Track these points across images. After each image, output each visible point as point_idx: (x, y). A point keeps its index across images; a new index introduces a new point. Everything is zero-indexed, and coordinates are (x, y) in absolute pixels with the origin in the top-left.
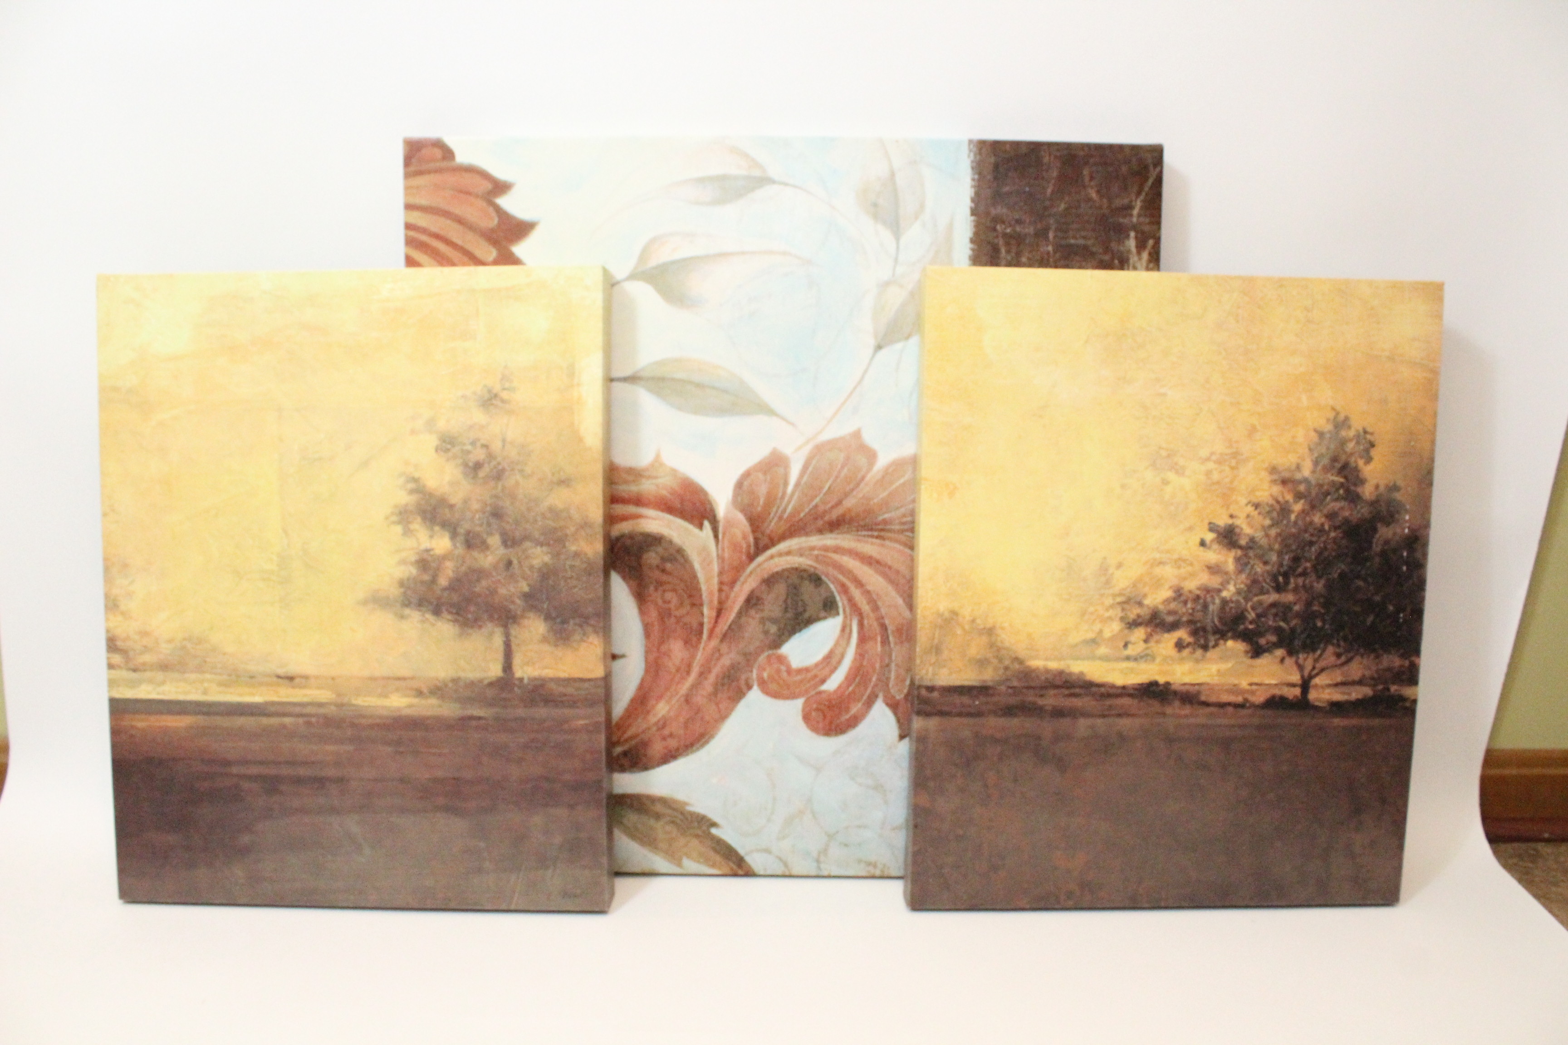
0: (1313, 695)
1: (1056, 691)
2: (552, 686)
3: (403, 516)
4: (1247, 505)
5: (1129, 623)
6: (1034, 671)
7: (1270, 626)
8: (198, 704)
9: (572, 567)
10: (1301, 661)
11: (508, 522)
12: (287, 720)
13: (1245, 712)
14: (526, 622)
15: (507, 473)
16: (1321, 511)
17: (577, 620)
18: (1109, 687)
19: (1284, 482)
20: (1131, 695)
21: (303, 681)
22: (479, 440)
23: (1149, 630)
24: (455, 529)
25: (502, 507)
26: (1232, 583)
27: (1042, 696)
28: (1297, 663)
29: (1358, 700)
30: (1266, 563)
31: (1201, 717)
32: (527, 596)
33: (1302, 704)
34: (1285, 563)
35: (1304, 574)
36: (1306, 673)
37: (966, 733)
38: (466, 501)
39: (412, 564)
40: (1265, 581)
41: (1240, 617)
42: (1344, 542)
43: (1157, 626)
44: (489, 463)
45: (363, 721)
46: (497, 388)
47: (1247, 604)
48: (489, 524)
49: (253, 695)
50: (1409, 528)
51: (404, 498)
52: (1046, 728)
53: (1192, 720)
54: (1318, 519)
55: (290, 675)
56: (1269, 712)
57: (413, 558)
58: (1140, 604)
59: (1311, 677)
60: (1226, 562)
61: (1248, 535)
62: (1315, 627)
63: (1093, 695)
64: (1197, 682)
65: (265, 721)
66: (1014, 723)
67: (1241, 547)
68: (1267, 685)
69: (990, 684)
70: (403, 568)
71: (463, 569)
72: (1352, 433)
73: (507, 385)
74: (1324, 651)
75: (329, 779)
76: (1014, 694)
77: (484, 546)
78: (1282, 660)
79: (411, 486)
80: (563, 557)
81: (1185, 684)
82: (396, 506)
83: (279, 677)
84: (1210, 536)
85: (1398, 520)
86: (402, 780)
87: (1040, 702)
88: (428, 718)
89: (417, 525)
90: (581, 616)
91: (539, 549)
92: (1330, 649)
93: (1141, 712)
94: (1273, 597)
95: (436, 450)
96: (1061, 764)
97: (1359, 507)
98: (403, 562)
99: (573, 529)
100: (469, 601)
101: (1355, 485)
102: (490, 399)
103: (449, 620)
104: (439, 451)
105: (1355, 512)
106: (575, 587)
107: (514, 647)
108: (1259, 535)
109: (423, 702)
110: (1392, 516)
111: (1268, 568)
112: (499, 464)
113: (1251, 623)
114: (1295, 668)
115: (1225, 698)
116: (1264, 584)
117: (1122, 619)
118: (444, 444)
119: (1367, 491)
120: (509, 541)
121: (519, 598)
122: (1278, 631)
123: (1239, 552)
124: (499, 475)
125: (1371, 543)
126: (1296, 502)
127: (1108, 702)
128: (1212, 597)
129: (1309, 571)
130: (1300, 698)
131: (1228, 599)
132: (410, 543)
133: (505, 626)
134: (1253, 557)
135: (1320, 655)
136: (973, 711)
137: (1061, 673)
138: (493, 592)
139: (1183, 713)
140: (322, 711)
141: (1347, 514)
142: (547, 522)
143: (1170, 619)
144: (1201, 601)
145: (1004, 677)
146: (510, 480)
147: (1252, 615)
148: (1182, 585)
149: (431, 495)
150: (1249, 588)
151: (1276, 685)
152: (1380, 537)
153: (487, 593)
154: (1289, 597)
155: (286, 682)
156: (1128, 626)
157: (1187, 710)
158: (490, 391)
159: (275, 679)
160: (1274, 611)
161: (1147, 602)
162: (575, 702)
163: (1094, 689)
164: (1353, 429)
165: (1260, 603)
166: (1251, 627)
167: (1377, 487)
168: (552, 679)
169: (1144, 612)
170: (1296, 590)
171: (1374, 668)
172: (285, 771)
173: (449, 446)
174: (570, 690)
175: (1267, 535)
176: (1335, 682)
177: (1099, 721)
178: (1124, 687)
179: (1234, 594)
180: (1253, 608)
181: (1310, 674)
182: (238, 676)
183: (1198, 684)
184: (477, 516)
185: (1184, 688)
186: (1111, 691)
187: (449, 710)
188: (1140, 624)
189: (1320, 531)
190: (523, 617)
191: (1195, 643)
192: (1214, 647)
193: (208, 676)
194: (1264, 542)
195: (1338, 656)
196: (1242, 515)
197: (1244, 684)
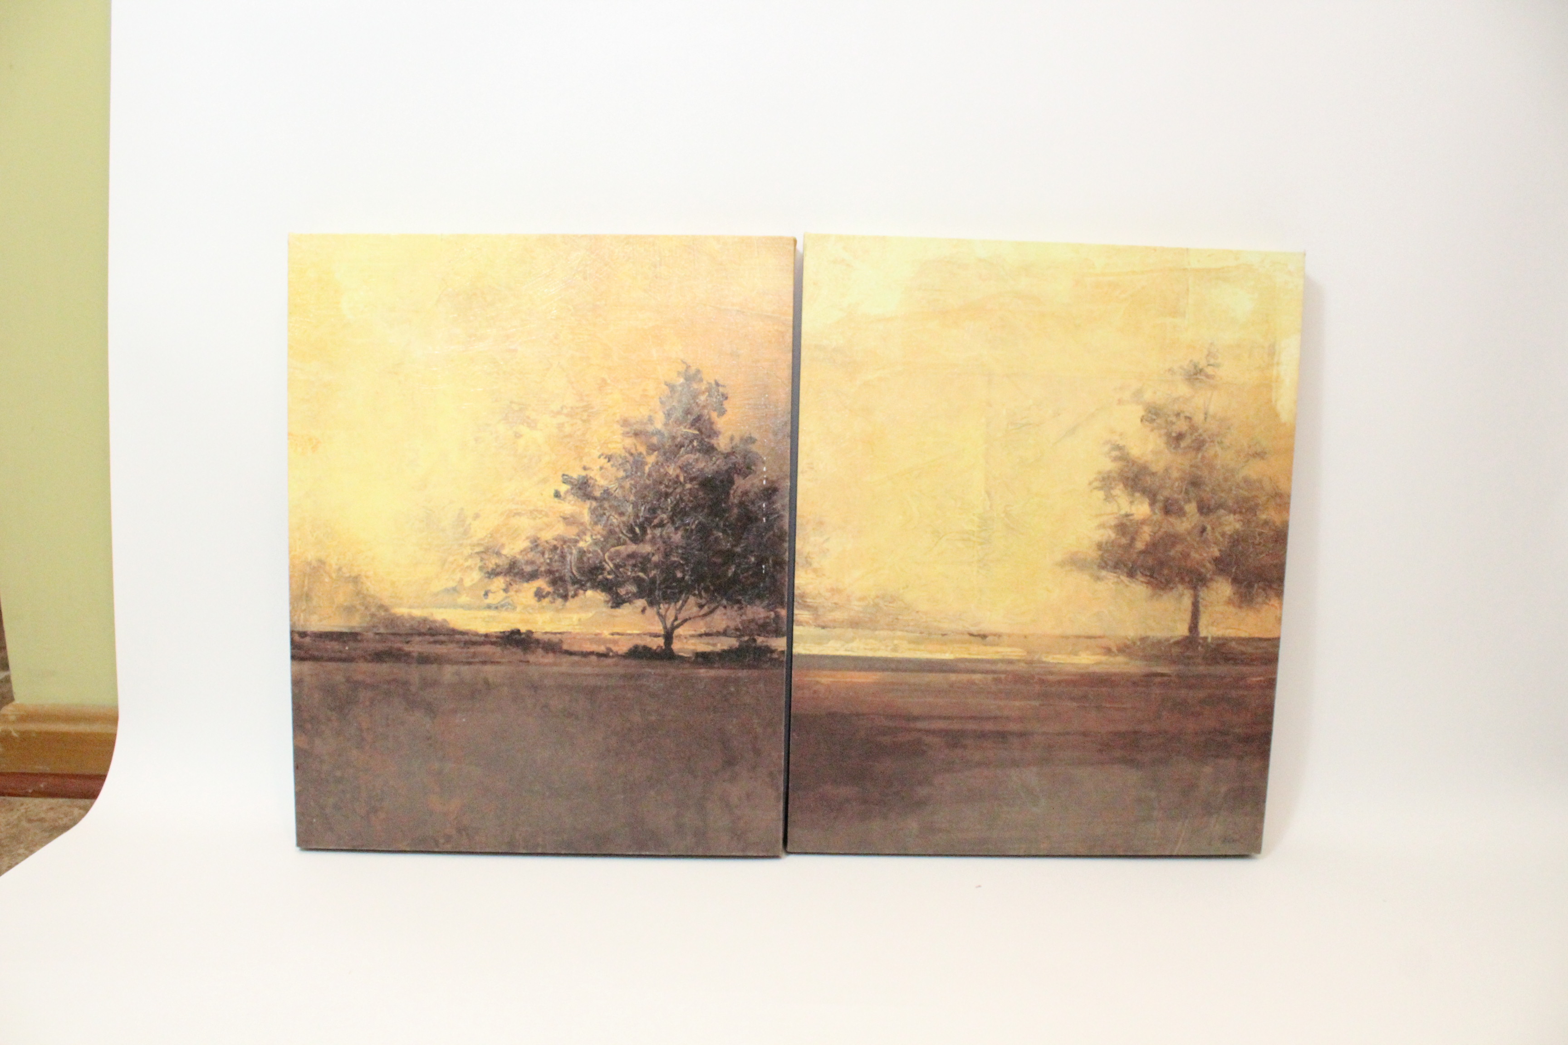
0: (676, 646)
1: (420, 638)
2: (1233, 644)
3: (1106, 482)
4: (599, 457)
5: (488, 573)
6: (398, 618)
7: (629, 578)
8: (886, 660)
9: (1260, 534)
10: (662, 611)
11: (1205, 491)
12: (977, 677)
13: (609, 661)
14: (1214, 585)
15: (1207, 445)
16: (675, 463)
17: (1261, 584)
18: (472, 635)
19: (636, 434)
20: (493, 643)
21: (996, 638)
22: (1184, 412)
23: (508, 579)
24: (1155, 495)
25: (1201, 477)
26: (589, 534)
27: (407, 642)
28: (659, 614)
29: (724, 651)
30: (622, 514)
31: (565, 665)
32: (1217, 561)
33: (667, 655)
34: (641, 514)
35: (661, 525)
36: (669, 625)
37: (339, 678)
38: (1166, 470)
39: (1110, 527)
40: (622, 533)
41: (597, 569)
42: (701, 494)
43: (516, 574)
44: (1191, 434)
45: (1050, 678)
46: (1202, 364)
47: (604, 554)
48: (1187, 492)
49: (945, 652)
50: (767, 479)
51: (1108, 465)
52: (414, 674)
53: (555, 669)
54: (672, 470)
55: (982, 633)
56: (634, 662)
57: (1113, 523)
58: (498, 554)
59: (674, 628)
60: (581, 513)
61: (602, 487)
62: (675, 579)
63: (458, 642)
64: (559, 631)
65: (953, 677)
66: (384, 669)
67: (595, 499)
68: (630, 634)
69: (358, 630)
70: (1102, 531)
71: (1160, 533)
72: (703, 387)
73: (1212, 361)
74: (685, 602)
75: (1012, 733)
76: (383, 641)
77: (1181, 513)
78: (643, 611)
79: (1115, 453)
80: (1253, 524)
81: (546, 633)
82: (1099, 473)
83: (971, 635)
84: (564, 488)
85: (755, 472)
86: (1085, 734)
87: (407, 648)
88: (1115, 674)
89: (1119, 491)
90: (1265, 580)
91: (1232, 516)
92: (692, 600)
93: (504, 660)
94: (632, 548)
95: (1142, 421)
96: (430, 709)
97: (714, 459)
98: (1102, 526)
99: (1264, 498)
100: (1162, 564)
101: (709, 437)
102: (1196, 374)
103: (1142, 582)
104: (1144, 421)
105: (710, 464)
106: (1262, 553)
107: (1202, 609)
108: (613, 486)
109: (1112, 659)
110: (749, 468)
111: (624, 519)
112: (1200, 435)
113: (609, 573)
114: (657, 618)
115: (588, 647)
116: (621, 535)
117: (481, 568)
118: (1150, 415)
119: (722, 443)
120: (1204, 509)
121: (1210, 562)
122: (638, 581)
123: (594, 504)
124: (1199, 445)
125: (728, 494)
126: (649, 454)
127: (472, 650)
128: (569, 547)
129: (665, 522)
130: (664, 648)
131: (585, 549)
132: (1111, 508)
133: (1195, 588)
134: (608, 508)
135: (683, 605)
136: (344, 655)
137: (425, 620)
138: (1186, 556)
139: (546, 661)
140: (1010, 668)
141: (701, 465)
142: (1241, 491)
143: (528, 569)
144: (558, 551)
145: (371, 624)
146: (1211, 450)
147: (609, 566)
148: (539, 536)
149: (1134, 463)
150: (606, 539)
151: (638, 635)
152: (737, 488)
153: (1180, 556)
154: (646, 548)
155: (980, 639)
156: (487, 575)
157: (550, 658)
158: (1195, 366)
159: (967, 637)
160: (632, 562)
161: (505, 552)
162: (1252, 660)
163: (457, 637)
164: (705, 382)
165: (618, 553)
166: (610, 577)
167: (732, 439)
168: (1233, 639)
169: (503, 562)
170: (653, 541)
171: (738, 620)
172: (971, 726)
173: (1154, 417)
174: (1250, 650)
175: (622, 487)
176: (698, 633)
177: (464, 669)
178: (486, 636)
179: (590, 545)
180: (612, 559)
181: (672, 624)
182: (930, 634)
183: (560, 633)
184: (1177, 484)
185: (546, 638)
186: (474, 639)
187: (1134, 667)
188: (497, 574)
189: (676, 483)
190: (1212, 579)
191: (554, 592)
192: (573, 597)
193: (899, 633)
194: (619, 493)
195: (701, 606)
196: (596, 467)
197: (606, 633)
